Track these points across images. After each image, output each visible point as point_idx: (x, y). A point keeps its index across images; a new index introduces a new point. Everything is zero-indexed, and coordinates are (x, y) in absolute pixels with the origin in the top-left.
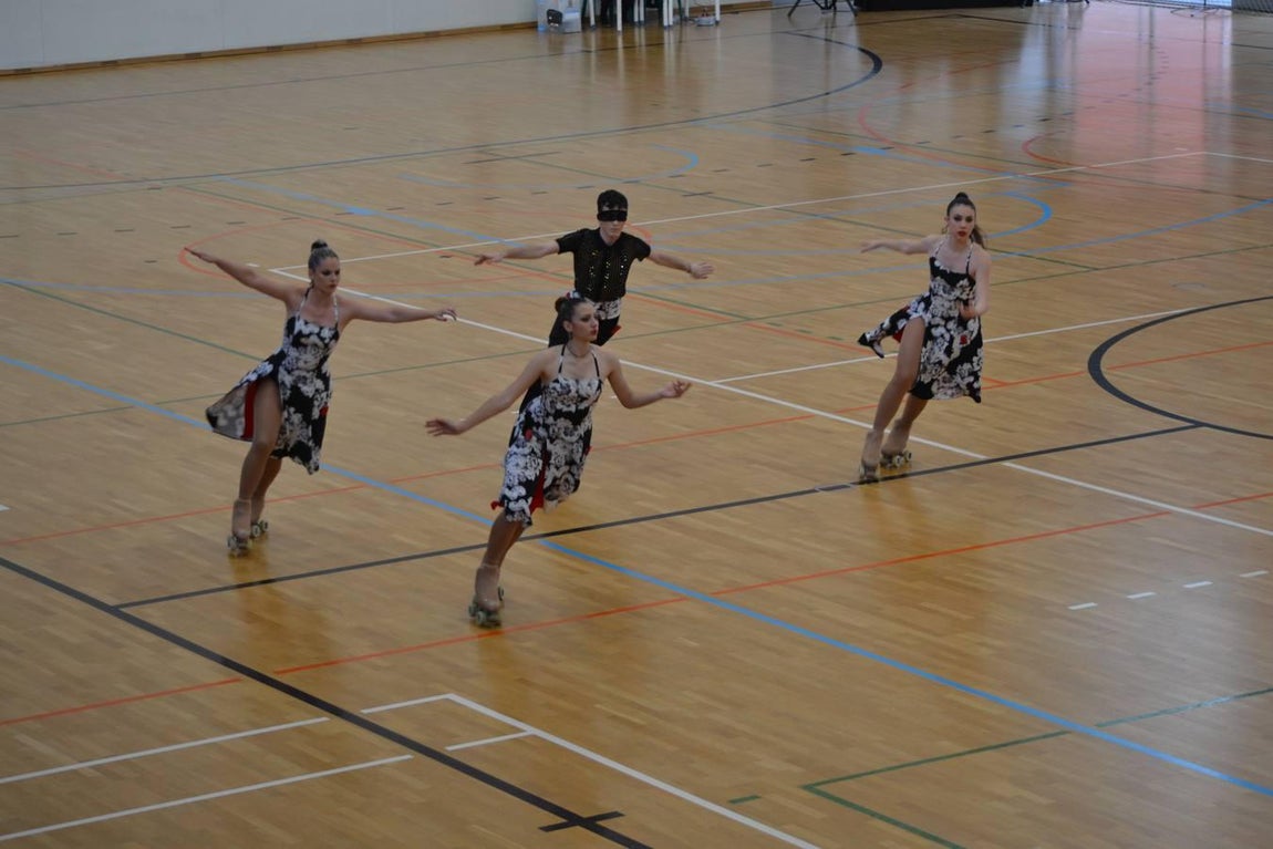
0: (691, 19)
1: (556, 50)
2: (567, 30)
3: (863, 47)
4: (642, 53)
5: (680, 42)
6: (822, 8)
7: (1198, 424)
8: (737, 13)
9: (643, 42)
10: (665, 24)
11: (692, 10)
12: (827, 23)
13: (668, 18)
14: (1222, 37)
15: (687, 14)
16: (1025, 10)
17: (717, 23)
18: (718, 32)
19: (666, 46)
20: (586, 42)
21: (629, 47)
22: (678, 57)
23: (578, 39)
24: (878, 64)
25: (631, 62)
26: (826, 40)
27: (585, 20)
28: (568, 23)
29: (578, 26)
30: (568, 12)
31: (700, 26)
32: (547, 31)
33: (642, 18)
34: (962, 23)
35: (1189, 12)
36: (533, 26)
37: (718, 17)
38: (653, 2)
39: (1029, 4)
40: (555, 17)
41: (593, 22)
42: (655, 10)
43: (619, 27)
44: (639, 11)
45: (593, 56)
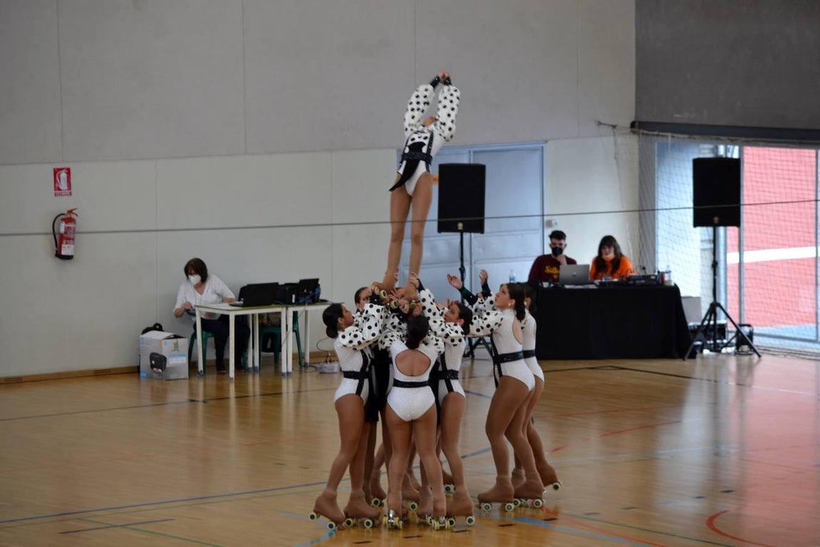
0: (311, 365)
1: (159, 399)
2: (173, 376)
4: (256, 403)
5: (300, 391)
9: (258, 391)
10: (284, 370)
11: (313, 355)
13: (287, 364)
15: (308, 359)
16: (687, 363)
19: (284, 396)
20: (192, 391)
21: (242, 397)
22: (297, 408)
23: (184, 387)
25: (244, 413)
27: (192, 365)
28: (174, 369)
29: (185, 372)
30: (174, 356)
32: (150, 377)
33: (257, 364)
36: (135, 371)
38: (269, 346)
39: (693, 356)
40: (159, 361)
41: (201, 367)
42: (272, 354)
43: (232, 374)
44: (254, 356)
45: (201, 406)
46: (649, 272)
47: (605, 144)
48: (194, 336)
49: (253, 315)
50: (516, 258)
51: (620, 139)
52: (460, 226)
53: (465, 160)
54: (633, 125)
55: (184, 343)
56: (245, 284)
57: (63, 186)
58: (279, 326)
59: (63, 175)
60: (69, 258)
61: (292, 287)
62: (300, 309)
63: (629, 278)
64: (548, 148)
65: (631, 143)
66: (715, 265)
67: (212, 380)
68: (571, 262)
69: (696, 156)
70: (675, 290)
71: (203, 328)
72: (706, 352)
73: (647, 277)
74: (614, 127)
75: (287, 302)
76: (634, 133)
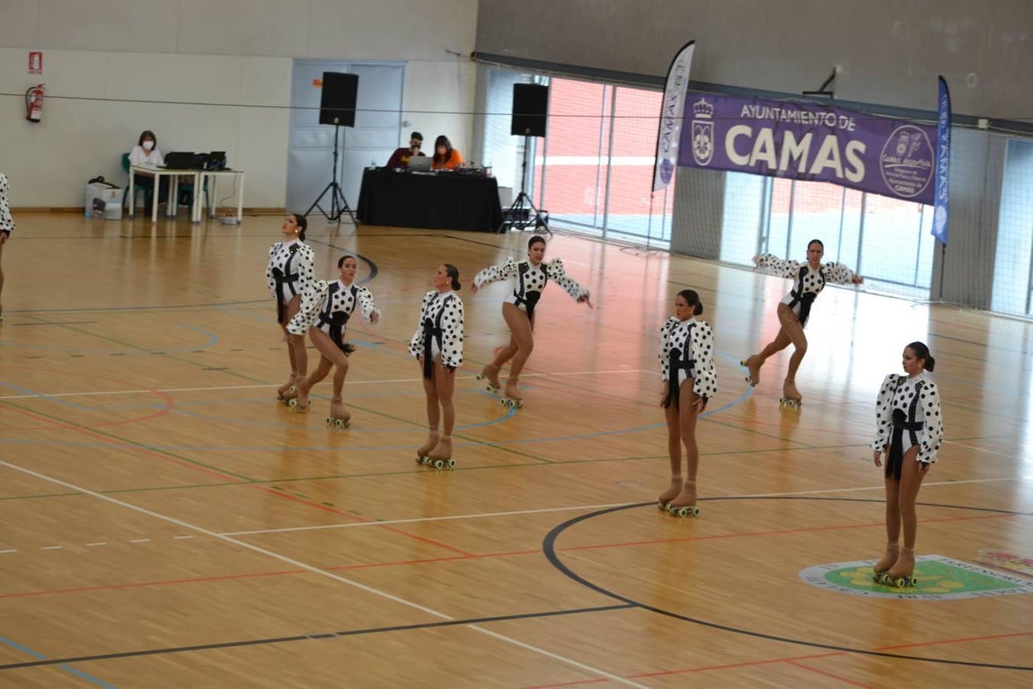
0: (216, 217)
1: (99, 233)
2: (109, 217)
3: (361, 254)
4: (171, 242)
5: (206, 236)
6: (329, 219)
7: (633, 604)
8: (255, 216)
9: (174, 233)
10: (194, 219)
11: (218, 210)
12: (332, 232)
13: (197, 214)
14: (659, 274)
15: (213, 213)
16: (499, 236)
17: (238, 223)
18: (239, 231)
19: (193, 239)
20: (124, 229)
21: (162, 236)
22: (203, 248)
23: (118, 226)
24: (374, 270)
25: (162, 249)
26: (330, 246)
27: (125, 210)
28: (111, 211)
29: (119, 215)
30: (111, 202)
31: (224, 224)
32: (92, 217)
33: (174, 213)
34: (446, 243)
35: (634, 251)
36: (81, 211)
37: (240, 217)
38: (185, 200)
39: (503, 231)
40: (100, 205)
41: (131, 212)
42: (186, 206)
43: (154, 218)
44: (172, 207)
45: (129, 242)
46: (477, 166)
47: (451, 67)
48: (128, 188)
49: (174, 176)
50: (378, 148)
51: (463, 65)
52: (336, 120)
53: (344, 70)
54: (473, 55)
55: (119, 193)
56: (169, 152)
57: (36, 66)
58: (193, 185)
59: (37, 58)
60: (36, 121)
61: (204, 157)
62: (210, 174)
63: (461, 170)
64: (409, 67)
65: (471, 68)
66: (524, 165)
67: (140, 222)
68: (421, 154)
69: (517, 82)
70: (494, 181)
71: (136, 182)
72: (513, 229)
73: (474, 170)
74: (459, 55)
75: (200, 168)
76: (474, 60)
